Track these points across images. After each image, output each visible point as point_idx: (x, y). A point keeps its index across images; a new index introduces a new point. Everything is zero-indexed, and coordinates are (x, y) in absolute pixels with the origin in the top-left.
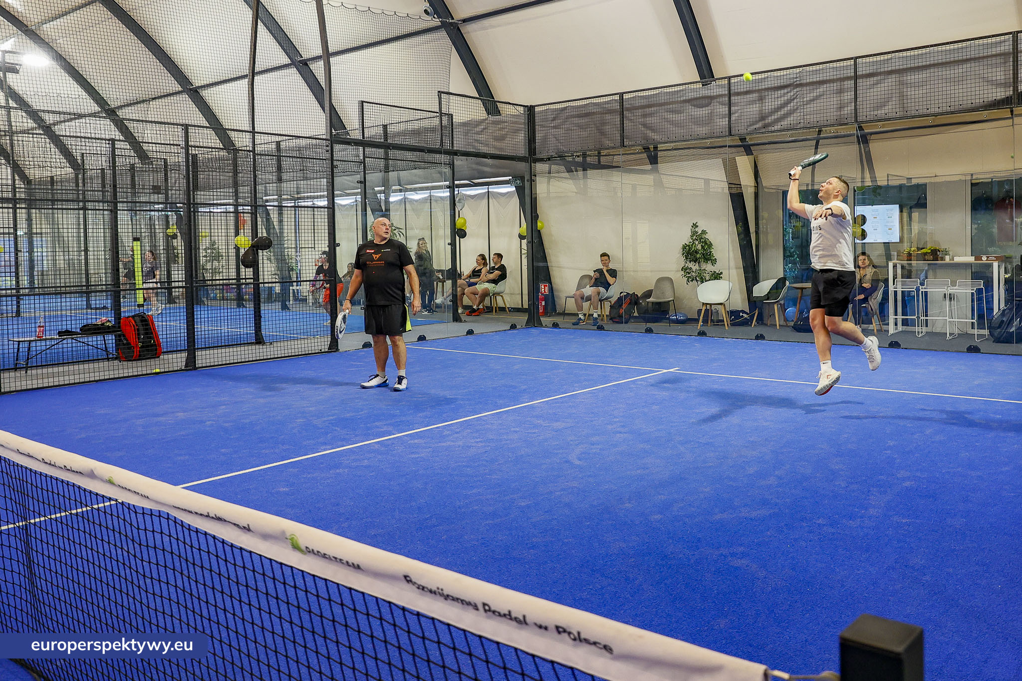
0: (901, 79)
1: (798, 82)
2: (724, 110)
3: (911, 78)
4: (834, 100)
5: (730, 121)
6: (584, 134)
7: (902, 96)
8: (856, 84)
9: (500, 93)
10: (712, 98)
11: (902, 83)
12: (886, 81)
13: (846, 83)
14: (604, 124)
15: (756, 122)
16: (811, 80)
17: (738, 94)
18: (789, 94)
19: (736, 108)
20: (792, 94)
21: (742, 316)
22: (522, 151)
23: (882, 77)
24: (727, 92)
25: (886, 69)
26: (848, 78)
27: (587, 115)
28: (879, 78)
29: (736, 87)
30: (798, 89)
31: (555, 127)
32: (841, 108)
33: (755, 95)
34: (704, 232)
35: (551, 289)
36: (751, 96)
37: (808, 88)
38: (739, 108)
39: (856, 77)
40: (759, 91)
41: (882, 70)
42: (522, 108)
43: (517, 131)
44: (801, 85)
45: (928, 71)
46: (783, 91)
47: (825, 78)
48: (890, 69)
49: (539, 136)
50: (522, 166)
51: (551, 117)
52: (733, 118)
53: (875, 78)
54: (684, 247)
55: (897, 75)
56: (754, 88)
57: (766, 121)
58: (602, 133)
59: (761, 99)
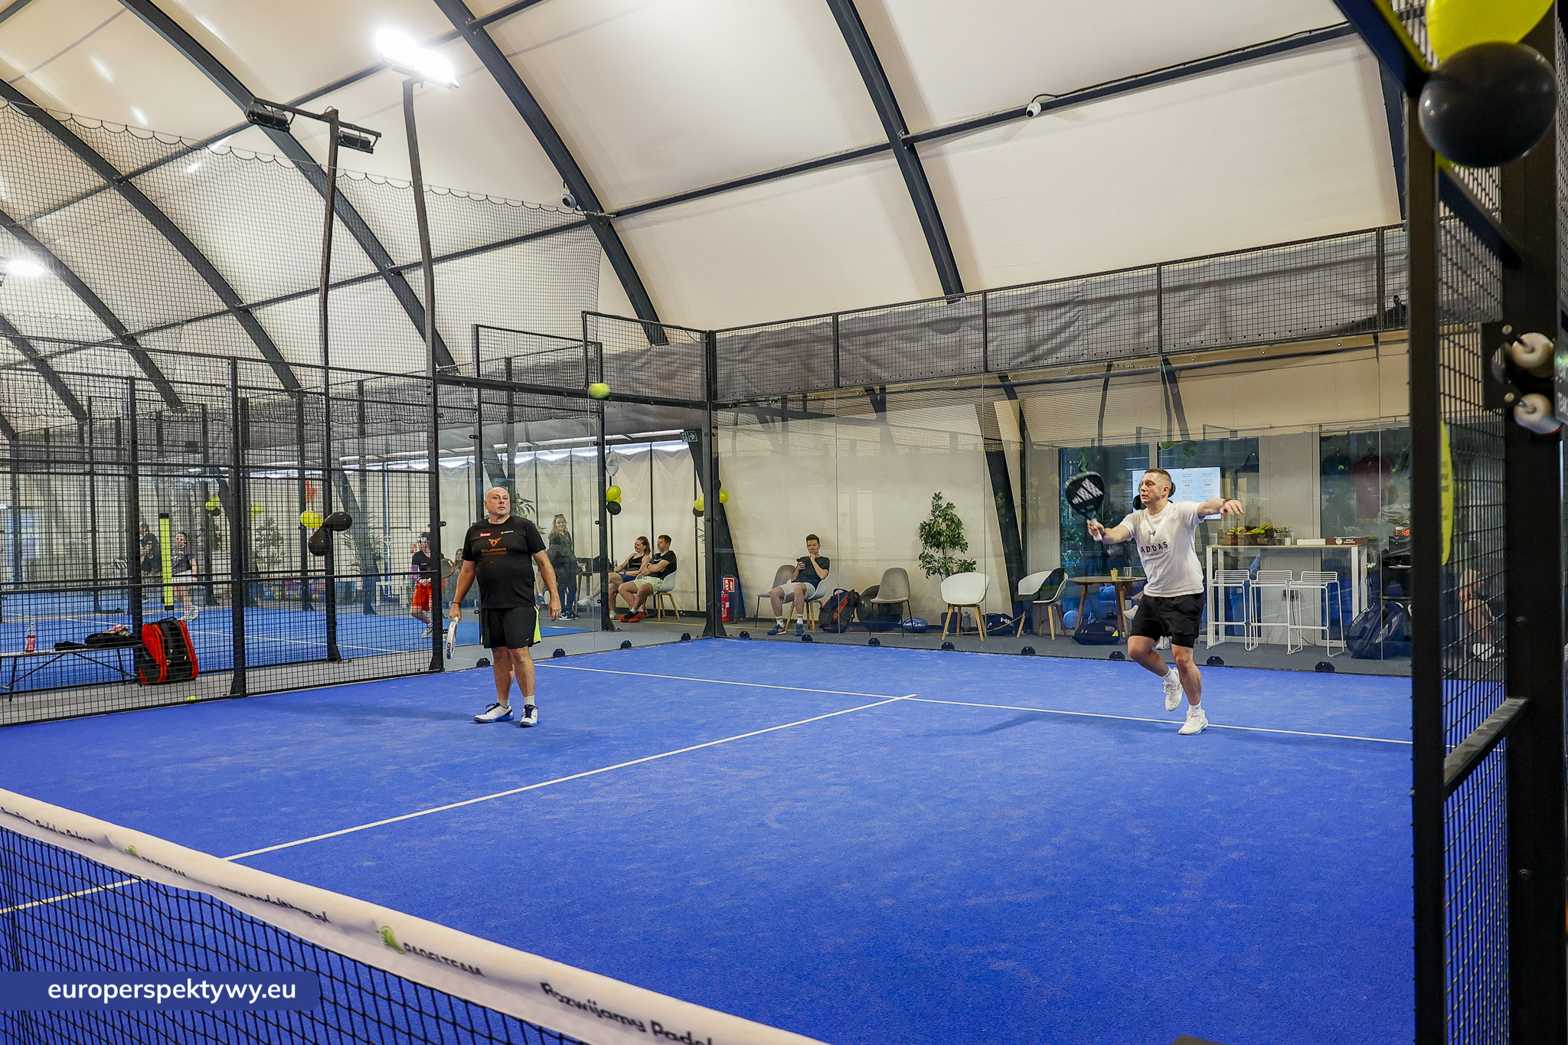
0: (1223, 293)
1: (1080, 299)
2: (978, 336)
3: (1236, 292)
4: (1131, 323)
5: (985, 352)
6: (784, 370)
7: (1224, 317)
8: (1160, 300)
9: (668, 314)
10: (960, 320)
11: (1223, 299)
12: (1202, 296)
13: (1146, 299)
14: (811, 356)
15: (1023, 354)
16: (1098, 295)
17: (997, 314)
18: (1067, 315)
19: (995, 334)
20: (1072, 314)
21: (1004, 622)
22: (698, 394)
23: (1197, 291)
24: (981, 313)
25: (1202, 280)
26: (1149, 293)
27: (788, 344)
28: (1192, 292)
29: (994, 306)
30: (1080, 308)
31: (743, 361)
32: (1139, 333)
33: (1020, 316)
34: (950, 506)
35: (739, 586)
36: (1015, 317)
37: (1094, 306)
38: (999, 333)
39: (1160, 292)
40: (1026, 310)
41: (1197, 281)
42: (698, 335)
43: (690, 367)
44: (1084, 302)
45: (1260, 282)
46: (1058, 311)
47: (1117, 293)
48: (1207, 279)
49: (722, 373)
50: (697, 415)
51: (735, 347)
52: (990, 348)
53: (1187, 293)
54: (923, 527)
55: (1217, 289)
56: (1020, 307)
57: (1037, 352)
58: (810, 369)
59: (1029, 322)
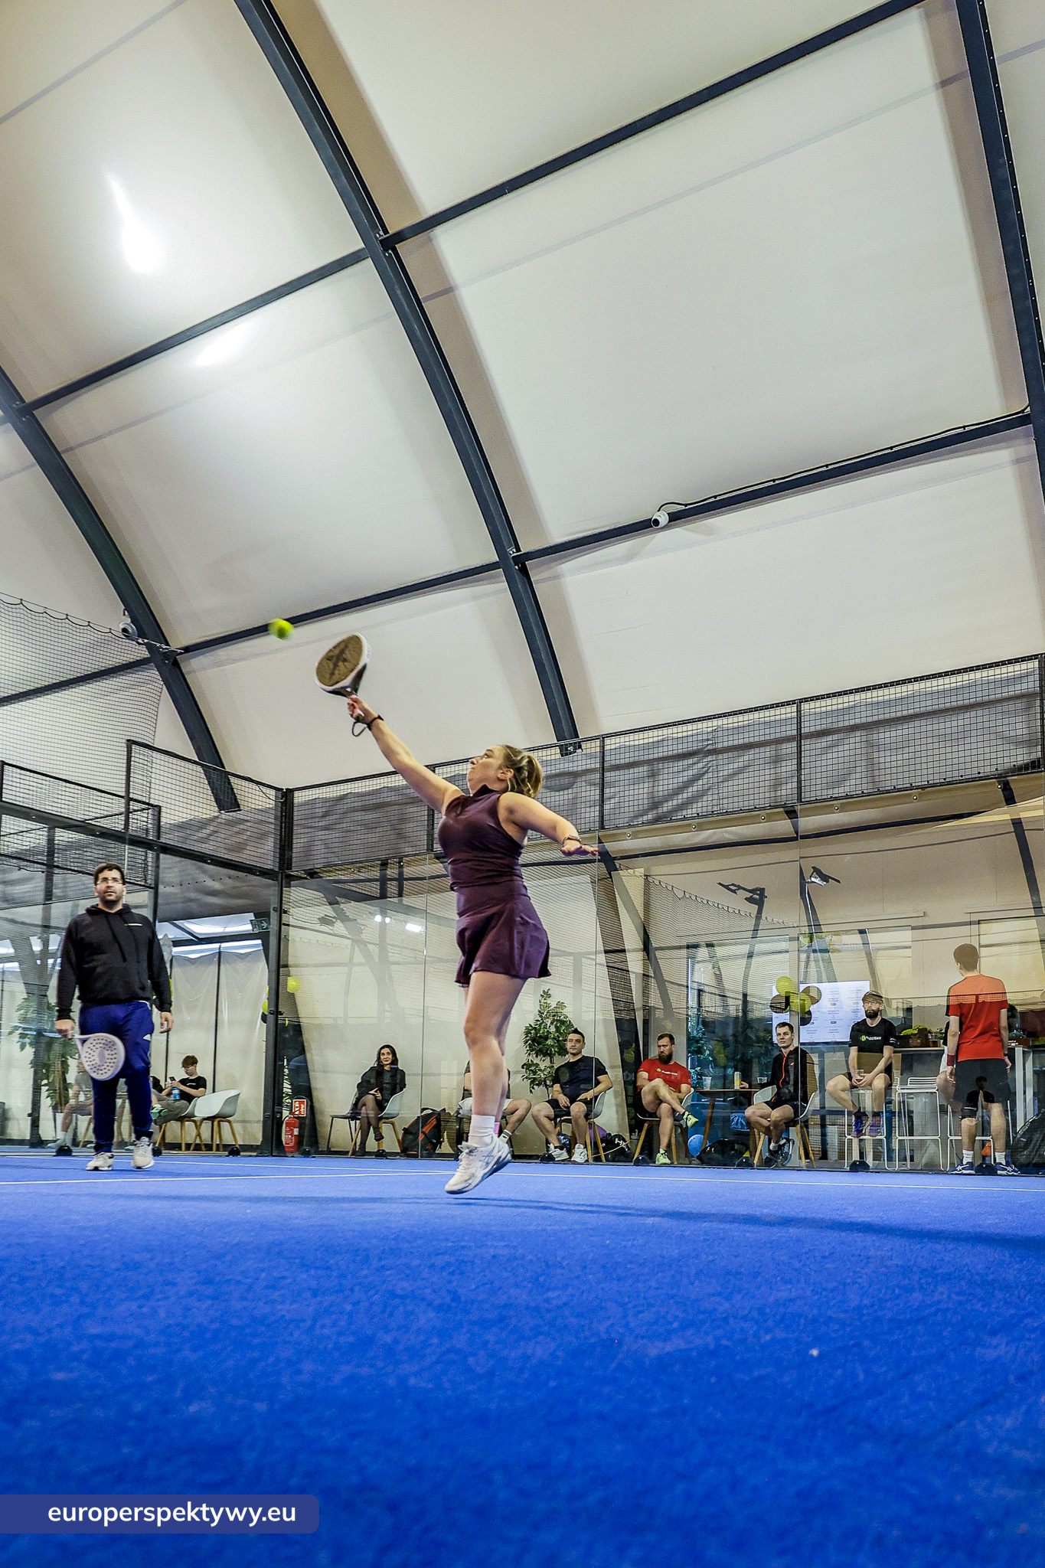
0: (870, 737)
1: (710, 747)
2: (595, 793)
3: (885, 735)
4: (767, 774)
5: (602, 811)
6: (373, 837)
7: (871, 763)
8: (799, 747)
9: (234, 762)
10: (575, 775)
11: (870, 744)
12: (846, 741)
13: (784, 746)
14: (403, 820)
15: (645, 812)
16: (731, 743)
17: (617, 767)
18: (695, 767)
19: (613, 790)
20: (700, 765)
21: (618, 1144)
22: (270, 862)
23: (841, 736)
24: (598, 765)
25: (847, 724)
26: (788, 739)
27: (378, 806)
28: (835, 737)
29: (613, 757)
30: (710, 758)
31: (326, 828)
32: (777, 785)
33: (641, 769)
34: (560, 1005)
35: (312, 1109)
36: (636, 770)
37: (725, 755)
38: (617, 789)
39: (800, 737)
40: (649, 762)
41: (841, 725)
42: (273, 792)
43: (263, 835)
44: (715, 752)
45: (911, 725)
46: (685, 762)
47: (752, 740)
48: (852, 722)
49: (298, 842)
50: (266, 890)
51: (319, 811)
52: (606, 807)
53: (830, 738)
54: (528, 1032)
55: (864, 733)
56: (642, 758)
57: (660, 810)
58: (401, 835)
59: (653, 775)
